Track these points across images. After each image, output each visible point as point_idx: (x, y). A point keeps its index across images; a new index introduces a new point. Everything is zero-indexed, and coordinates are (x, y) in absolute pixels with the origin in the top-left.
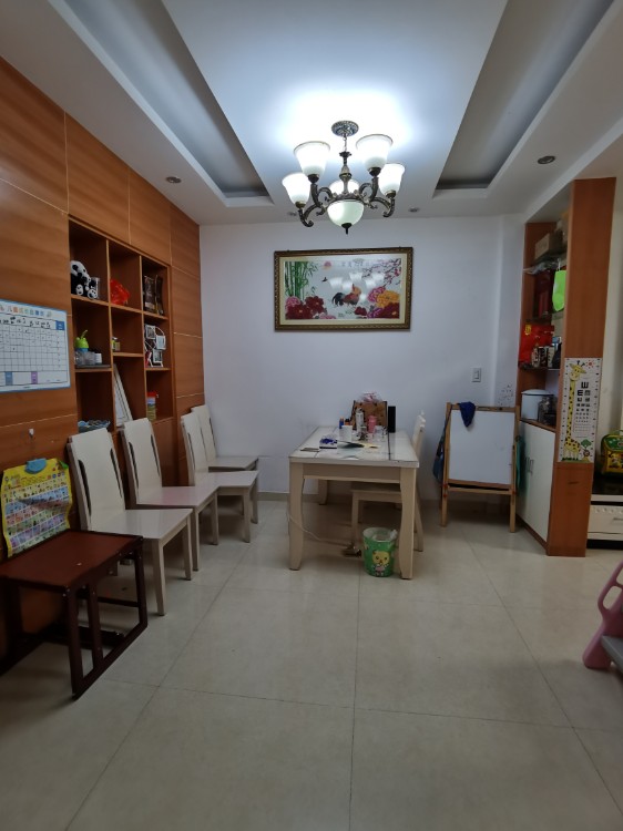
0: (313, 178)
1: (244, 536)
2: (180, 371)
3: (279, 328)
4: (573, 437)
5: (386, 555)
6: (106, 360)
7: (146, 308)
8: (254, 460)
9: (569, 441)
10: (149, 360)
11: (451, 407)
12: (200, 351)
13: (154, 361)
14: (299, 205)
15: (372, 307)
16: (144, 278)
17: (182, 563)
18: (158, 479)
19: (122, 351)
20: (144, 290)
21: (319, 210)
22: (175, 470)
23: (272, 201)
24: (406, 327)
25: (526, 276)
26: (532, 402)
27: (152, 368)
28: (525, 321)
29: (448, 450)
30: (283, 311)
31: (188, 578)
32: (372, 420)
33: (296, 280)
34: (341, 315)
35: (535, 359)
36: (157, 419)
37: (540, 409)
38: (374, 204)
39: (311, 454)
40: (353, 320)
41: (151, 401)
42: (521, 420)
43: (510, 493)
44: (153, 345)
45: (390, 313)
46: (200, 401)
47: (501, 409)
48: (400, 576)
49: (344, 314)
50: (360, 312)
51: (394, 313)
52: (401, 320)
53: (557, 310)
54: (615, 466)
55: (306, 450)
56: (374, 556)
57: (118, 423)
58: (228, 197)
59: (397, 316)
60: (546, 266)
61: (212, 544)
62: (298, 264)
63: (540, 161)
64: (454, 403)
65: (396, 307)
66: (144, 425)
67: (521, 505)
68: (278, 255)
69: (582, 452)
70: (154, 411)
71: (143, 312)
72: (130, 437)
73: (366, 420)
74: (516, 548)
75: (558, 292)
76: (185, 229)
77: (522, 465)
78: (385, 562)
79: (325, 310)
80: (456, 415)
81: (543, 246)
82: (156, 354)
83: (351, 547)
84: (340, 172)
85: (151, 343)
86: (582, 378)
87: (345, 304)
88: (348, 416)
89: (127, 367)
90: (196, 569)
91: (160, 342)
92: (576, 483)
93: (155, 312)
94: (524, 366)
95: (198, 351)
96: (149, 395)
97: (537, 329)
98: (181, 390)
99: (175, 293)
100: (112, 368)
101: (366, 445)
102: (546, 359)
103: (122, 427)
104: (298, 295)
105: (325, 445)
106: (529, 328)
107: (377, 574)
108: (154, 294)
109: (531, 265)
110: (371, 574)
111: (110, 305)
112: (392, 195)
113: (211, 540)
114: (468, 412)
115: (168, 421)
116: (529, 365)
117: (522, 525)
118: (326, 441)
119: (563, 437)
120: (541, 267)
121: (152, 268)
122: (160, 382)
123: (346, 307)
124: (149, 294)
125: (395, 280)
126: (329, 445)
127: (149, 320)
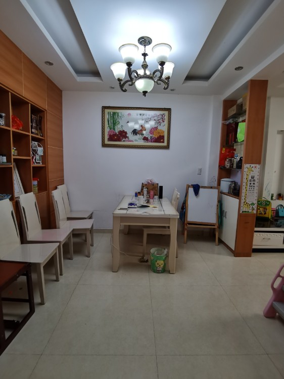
0: (129, 64)
1: (87, 253)
2: (51, 166)
3: (104, 145)
4: (247, 201)
5: (162, 262)
6: (9, 160)
7: (32, 132)
8: (91, 213)
9: (245, 203)
10: (34, 160)
11: (188, 186)
12: (62, 156)
13: (36, 161)
14: (119, 80)
15: (151, 137)
16: (31, 116)
17: (54, 271)
18: (39, 226)
19: (18, 155)
20: (31, 122)
21: (130, 83)
22: (48, 220)
23: (102, 80)
24: (167, 147)
25: (223, 124)
26: (225, 184)
27: (36, 165)
28: (222, 146)
29: (187, 207)
30: (106, 137)
31: (57, 280)
32: (152, 193)
33: (113, 121)
34: (136, 140)
35: (227, 165)
36: (39, 192)
37: (230, 187)
38: (159, 82)
39: (124, 212)
40: (142, 143)
41: (35, 183)
42: (221, 193)
43: (216, 227)
44: (36, 153)
45: (159, 140)
46: (62, 182)
47: (211, 188)
48: (169, 272)
49: (137, 140)
50: (145, 139)
51: (162, 140)
52: (165, 144)
53: (239, 141)
54: (261, 214)
55: (121, 209)
56: (156, 263)
57: (16, 195)
58: (78, 76)
59: (163, 142)
60: (233, 120)
61: (70, 259)
62: (114, 113)
63: (236, 69)
64: (190, 185)
65: (163, 137)
66: (31, 196)
67: (221, 233)
68: (104, 108)
69: (251, 208)
70: (37, 189)
71: (30, 134)
72: (23, 203)
73: (148, 193)
74: (219, 254)
75: (240, 132)
76: (55, 92)
77: (221, 214)
78: (162, 266)
79: (128, 137)
80: (191, 190)
81: (233, 111)
82: (38, 157)
83: (143, 257)
84: (142, 64)
85: (35, 152)
86: (252, 174)
87: (138, 135)
88: (139, 191)
89: (21, 165)
90: (61, 275)
91: (40, 151)
92: (248, 223)
93: (38, 135)
94: (222, 167)
95: (61, 156)
96: (34, 180)
97: (228, 150)
98: (51, 176)
99: (49, 125)
100: (13, 165)
101: (151, 206)
102: (233, 164)
103: (19, 197)
104: (114, 129)
105: (131, 206)
106: (224, 149)
107: (158, 272)
108: (37, 125)
109: (226, 120)
110: (154, 272)
111: (11, 129)
112: (168, 78)
113: (69, 257)
114: (196, 189)
115: (44, 194)
116: (224, 167)
117: (221, 242)
118: (131, 204)
119: (243, 201)
120: (231, 121)
121: (36, 111)
122: (40, 172)
123: (138, 136)
124: (34, 125)
125: (162, 124)
126: (133, 206)
127: (34, 139)
